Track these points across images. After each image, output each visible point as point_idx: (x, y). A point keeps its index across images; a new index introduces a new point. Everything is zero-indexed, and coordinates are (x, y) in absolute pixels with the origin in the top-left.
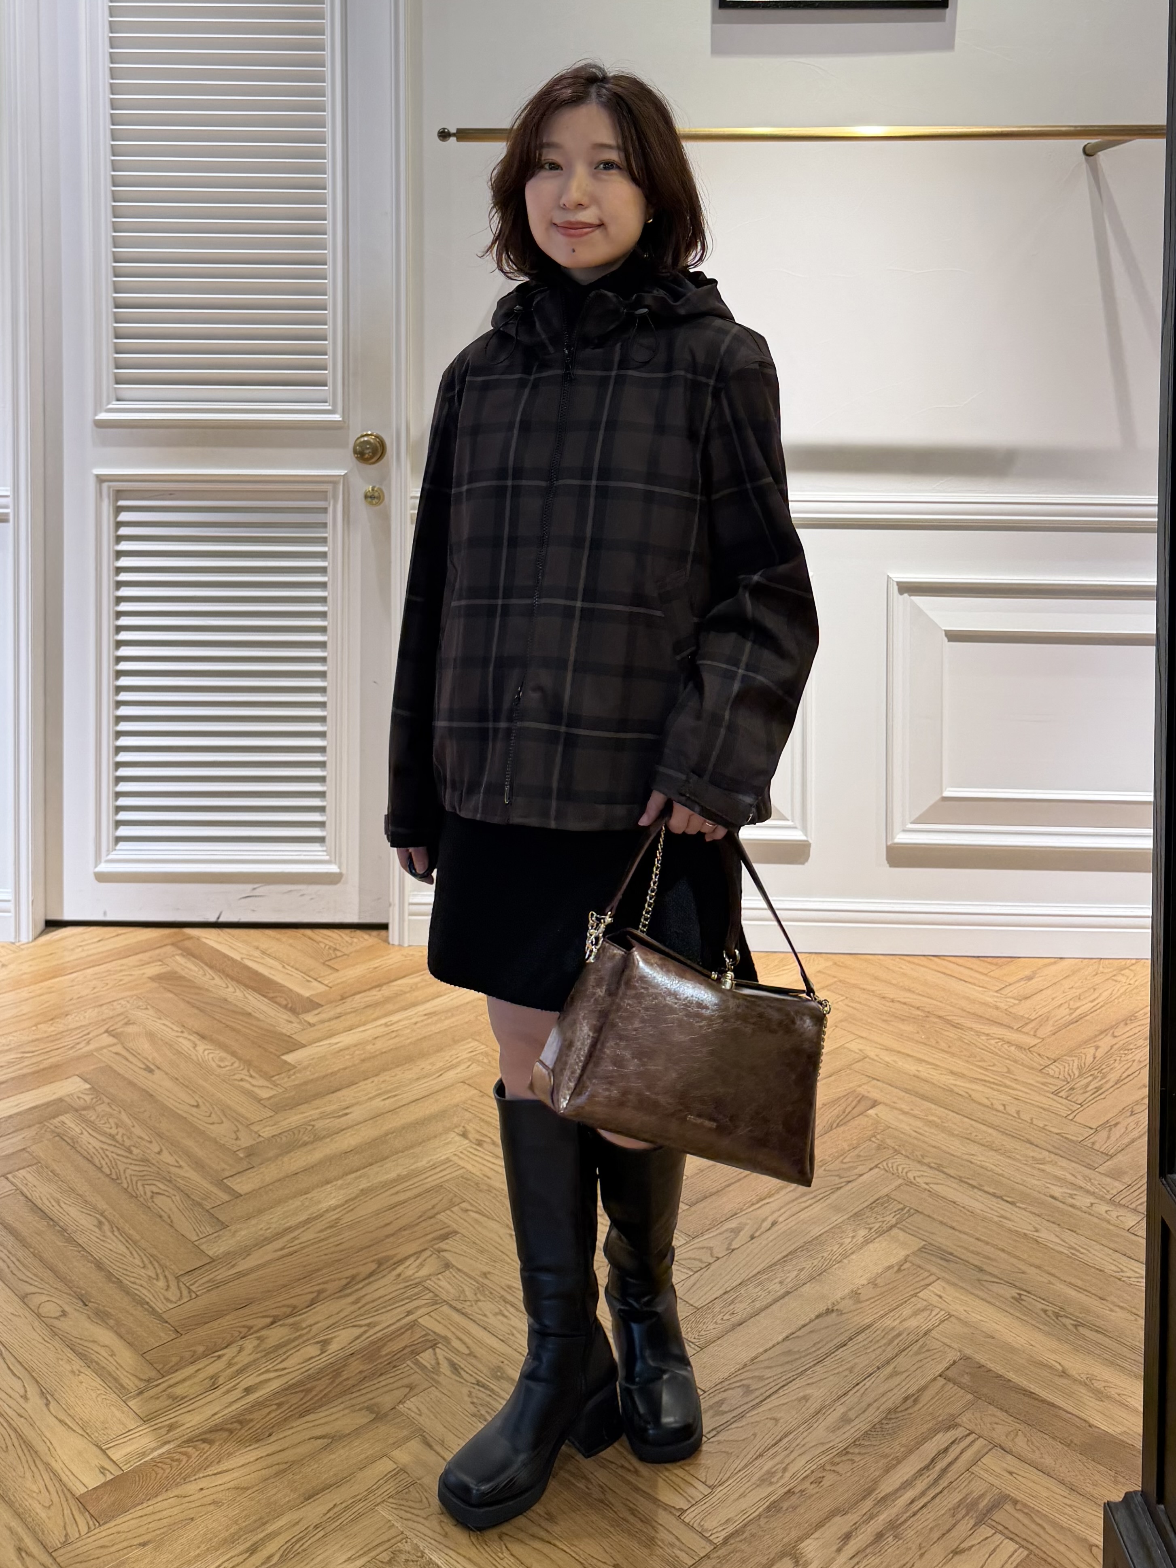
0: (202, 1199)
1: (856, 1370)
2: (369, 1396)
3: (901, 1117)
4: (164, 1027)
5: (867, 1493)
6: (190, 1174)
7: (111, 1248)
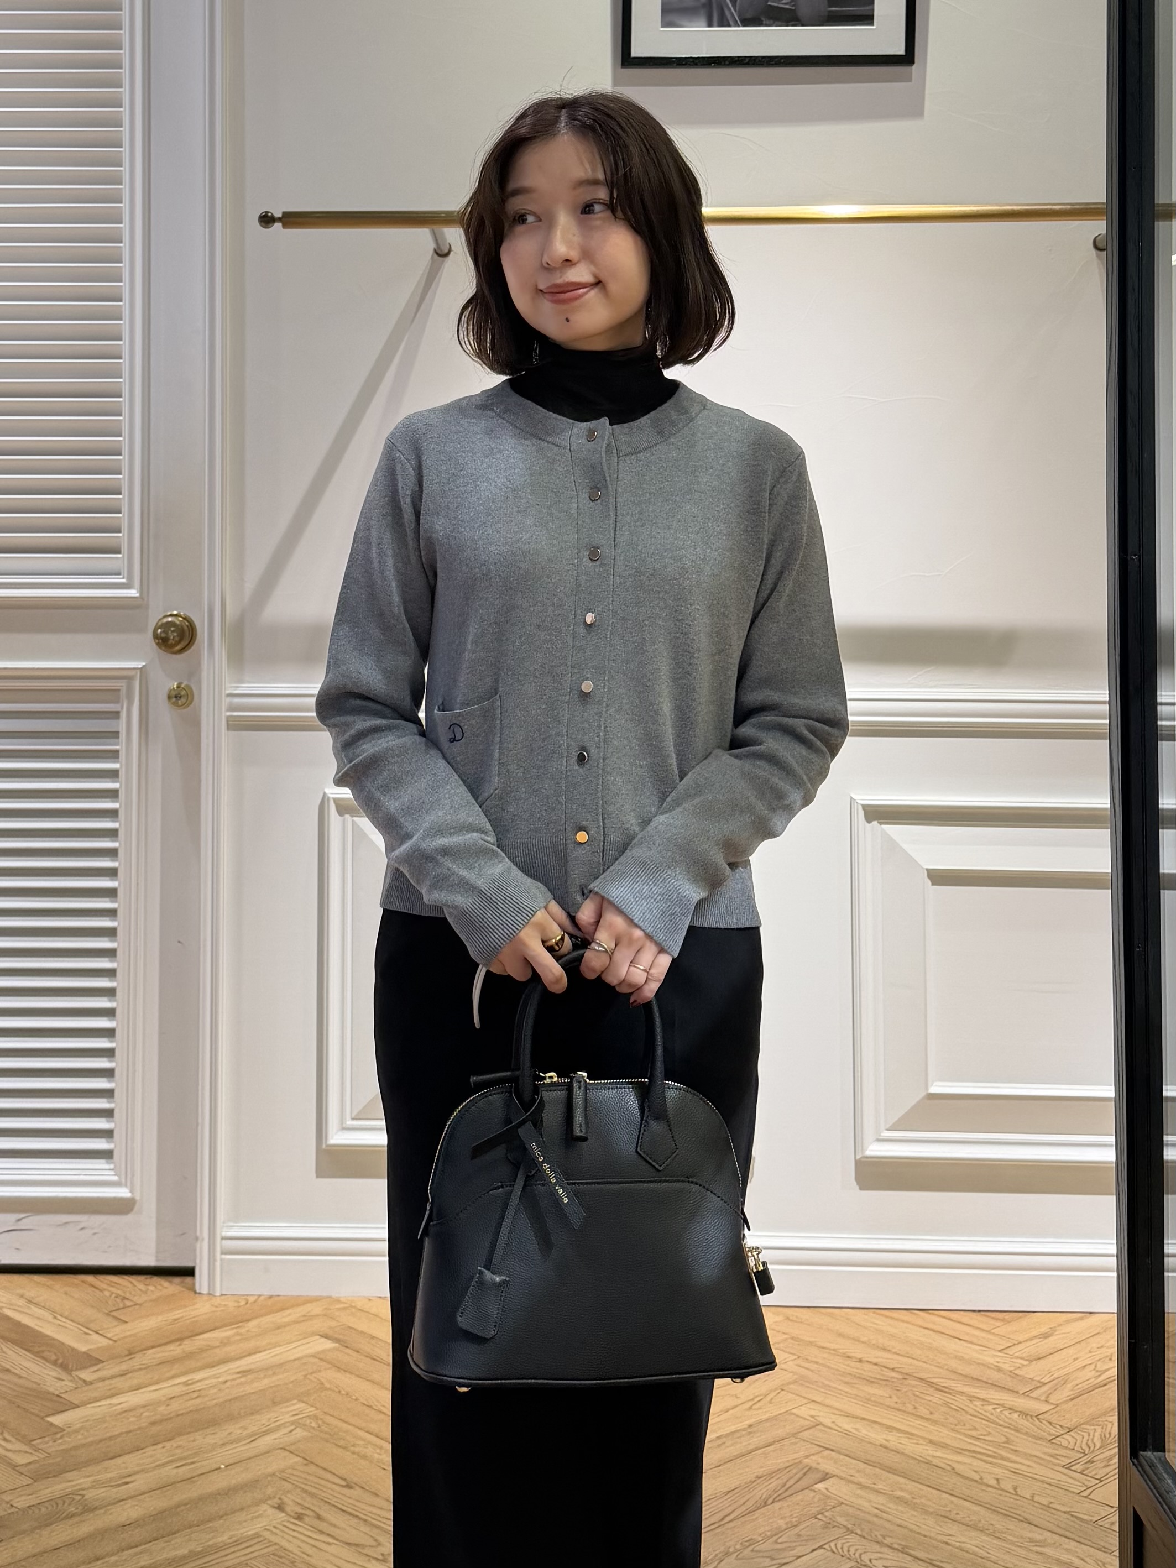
3: (859, 1492)
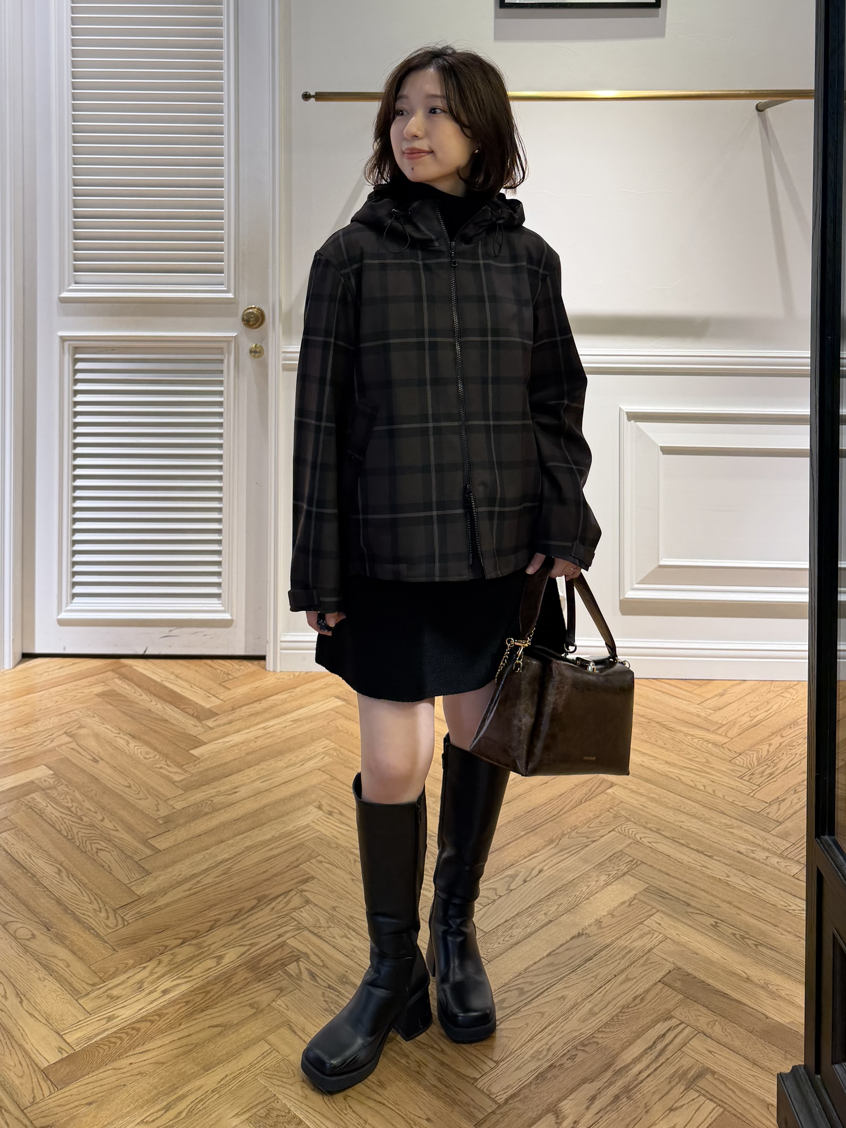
0: (133, 854)
1: (599, 977)
2: (252, 996)
3: (631, 794)
4: (106, 730)
5: (608, 1066)
6: (124, 835)
7: (68, 889)
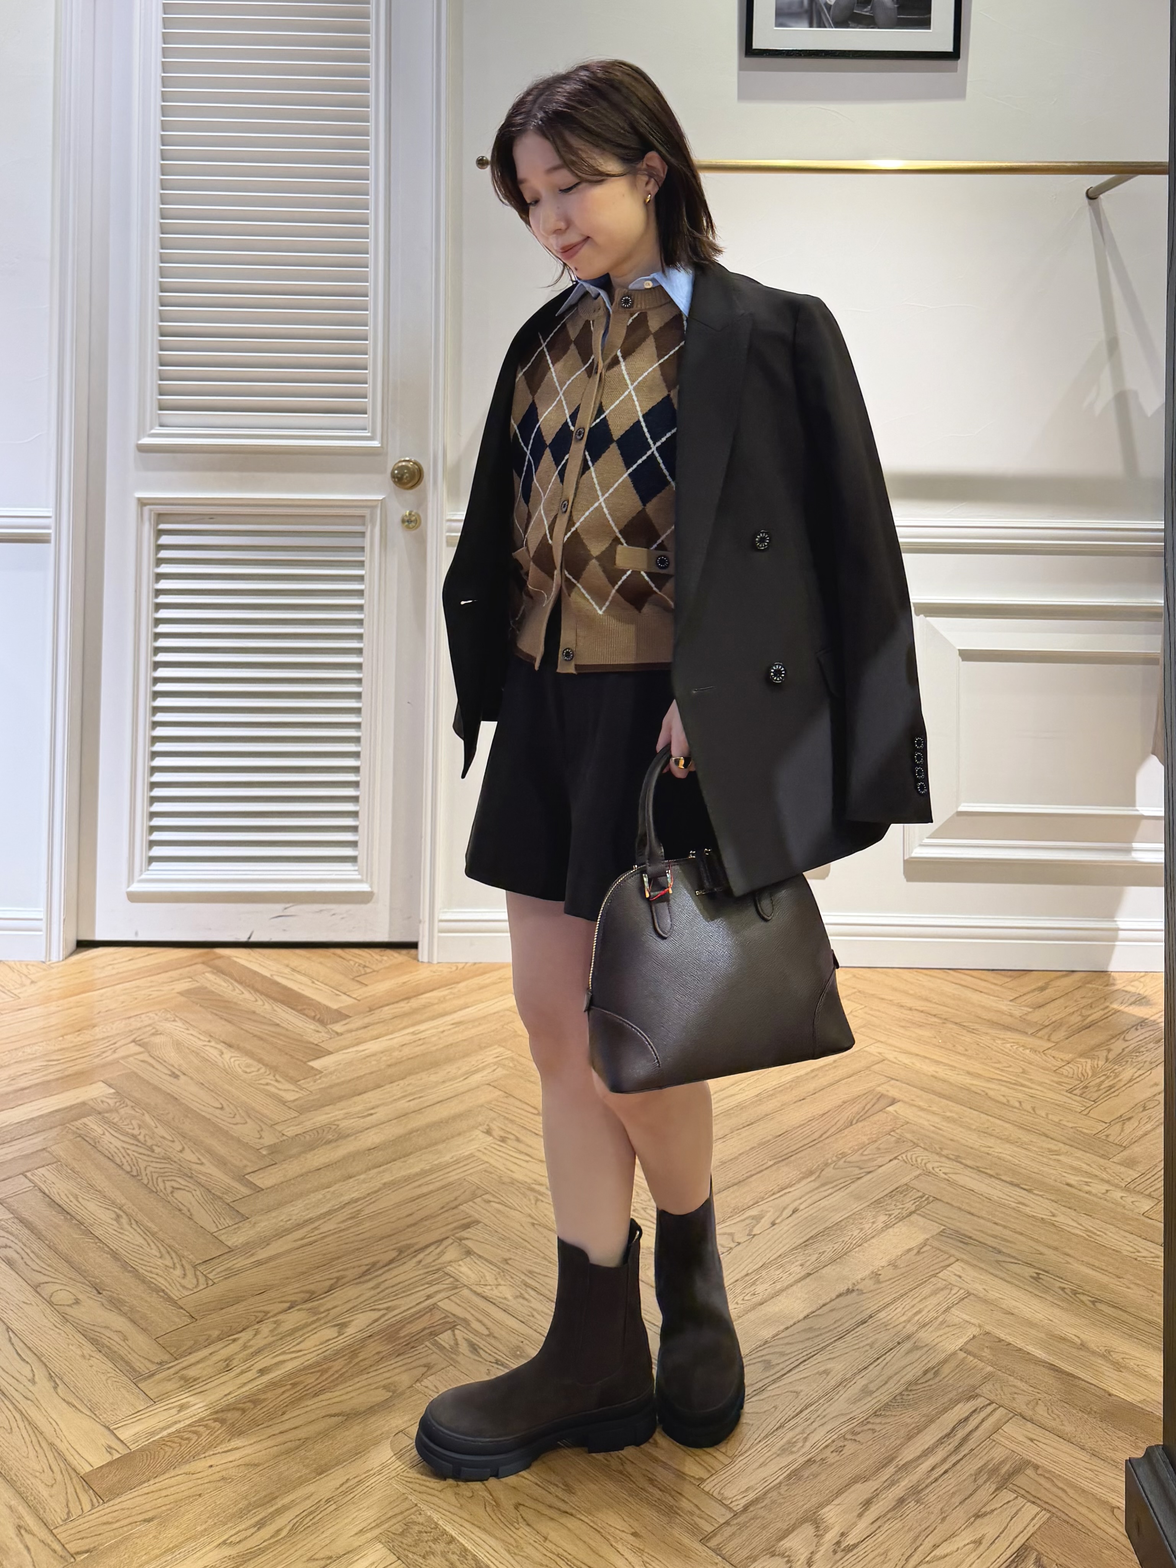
0: (223, 1193)
3: (920, 1113)
4: (191, 1037)
5: (890, 1460)
6: (210, 1168)
7: (128, 1239)
